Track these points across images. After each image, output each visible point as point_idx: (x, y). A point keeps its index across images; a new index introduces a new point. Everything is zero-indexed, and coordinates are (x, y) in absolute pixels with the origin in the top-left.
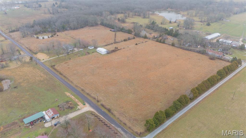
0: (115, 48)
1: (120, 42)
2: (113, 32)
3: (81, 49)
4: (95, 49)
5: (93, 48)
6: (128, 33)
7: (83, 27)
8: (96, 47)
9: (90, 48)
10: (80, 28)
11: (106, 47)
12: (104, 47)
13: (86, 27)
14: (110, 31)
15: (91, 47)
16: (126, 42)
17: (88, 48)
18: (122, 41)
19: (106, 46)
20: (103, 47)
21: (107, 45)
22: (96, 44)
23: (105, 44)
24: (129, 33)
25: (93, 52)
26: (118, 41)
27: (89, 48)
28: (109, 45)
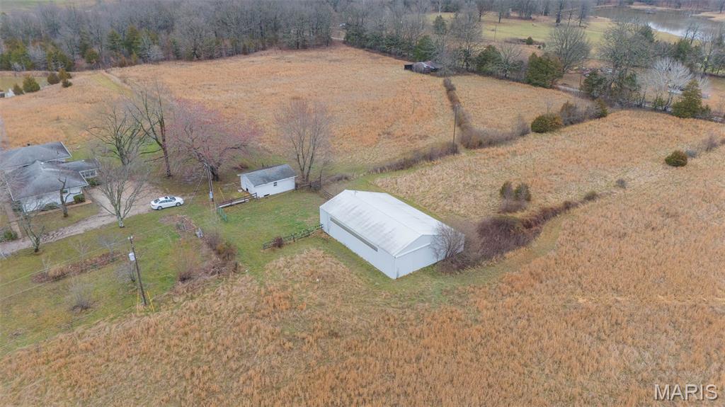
0: (505, 191)
1: (507, 139)
2: (426, 77)
3: (162, 201)
4: (308, 197)
5: (287, 185)
6: (529, 82)
7: (245, 52)
8: (312, 179)
9: (253, 190)
10: (230, 55)
11: (404, 179)
12: (387, 179)
13: (265, 52)
14: (408, 72)
15: (267, 180)
16: (557, 135)
17: (239, 185)
18: (524, 133)
19: (405, 165)
20: (379, 180)
21: (409, 157)
22: (320, 156)
23: (391, 151)
24: (535, 85)
25: (279, 244)
26: (483, 128)
27: (245, 181)
28: (430, 157)
